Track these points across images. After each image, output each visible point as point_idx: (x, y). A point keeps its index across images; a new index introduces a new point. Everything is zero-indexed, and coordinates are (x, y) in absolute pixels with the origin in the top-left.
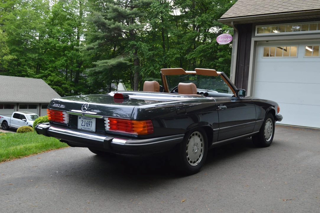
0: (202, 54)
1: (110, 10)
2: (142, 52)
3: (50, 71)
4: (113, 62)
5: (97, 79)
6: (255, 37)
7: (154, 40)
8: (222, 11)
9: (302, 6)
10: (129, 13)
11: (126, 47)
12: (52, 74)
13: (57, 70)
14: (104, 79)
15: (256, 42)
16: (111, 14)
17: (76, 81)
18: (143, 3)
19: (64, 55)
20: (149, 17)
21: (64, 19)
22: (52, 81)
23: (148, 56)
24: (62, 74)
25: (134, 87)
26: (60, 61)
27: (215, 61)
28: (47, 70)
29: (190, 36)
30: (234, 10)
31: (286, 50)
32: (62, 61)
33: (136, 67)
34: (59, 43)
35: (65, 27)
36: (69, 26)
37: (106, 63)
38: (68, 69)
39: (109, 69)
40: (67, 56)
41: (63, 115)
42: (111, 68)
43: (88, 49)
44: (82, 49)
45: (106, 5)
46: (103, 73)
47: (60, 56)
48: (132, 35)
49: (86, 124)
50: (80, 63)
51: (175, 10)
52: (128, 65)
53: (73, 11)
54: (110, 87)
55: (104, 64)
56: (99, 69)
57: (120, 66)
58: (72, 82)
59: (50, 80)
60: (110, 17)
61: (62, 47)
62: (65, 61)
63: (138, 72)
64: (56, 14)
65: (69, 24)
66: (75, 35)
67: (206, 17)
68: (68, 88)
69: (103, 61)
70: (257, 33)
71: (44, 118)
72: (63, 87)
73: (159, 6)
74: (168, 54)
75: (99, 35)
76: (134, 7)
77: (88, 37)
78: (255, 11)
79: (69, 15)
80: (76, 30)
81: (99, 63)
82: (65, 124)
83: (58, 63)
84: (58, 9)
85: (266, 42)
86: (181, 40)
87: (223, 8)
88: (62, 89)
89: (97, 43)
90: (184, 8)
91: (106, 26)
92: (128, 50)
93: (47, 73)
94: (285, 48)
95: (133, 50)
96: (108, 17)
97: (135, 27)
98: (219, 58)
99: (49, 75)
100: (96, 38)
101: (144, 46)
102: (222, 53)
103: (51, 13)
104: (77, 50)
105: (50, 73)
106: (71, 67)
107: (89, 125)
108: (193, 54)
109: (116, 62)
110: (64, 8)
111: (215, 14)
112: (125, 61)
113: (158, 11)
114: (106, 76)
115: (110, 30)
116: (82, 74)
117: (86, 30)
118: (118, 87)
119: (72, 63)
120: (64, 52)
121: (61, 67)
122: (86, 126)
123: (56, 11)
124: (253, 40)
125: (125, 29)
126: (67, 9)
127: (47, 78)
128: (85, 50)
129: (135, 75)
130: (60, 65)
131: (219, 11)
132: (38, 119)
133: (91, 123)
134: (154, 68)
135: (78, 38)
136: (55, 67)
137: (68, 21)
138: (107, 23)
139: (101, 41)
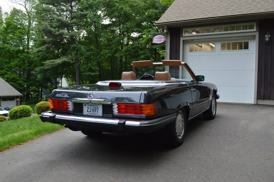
0: (128, 53)
1: (55, 20)
2: (82, 52)
3: (6, 70)
4: (58, 61)
5: (46, 75)
6: (183, 37)
7: (90, 43)
8: (142, 20)
9: (217, 14)
10: (70, 23)
11: (69, 49)
12: (8, 73)
13: (12, 69)
14: (51, 75)
15: (183, 41)
16: (56, 24)
17: (28, 78)
18: (81, 15)
19: (18, 57)
20: (86, 25)
21: (16, 28)
22: (8, 78)
23: (86, 55)
24: (16, 72)
25: (76, 80)
26: (14, 62)
27: (138, 58)
28: (3, 69)
29: (118, 39)
30: (165, 17)
31: (201, 47)
32: (16, 62)
33: (77, 64)
34: (12, 48)
35: (17, 35)
36: (20, 34)
37: (54, 62)
38: (21, 68)
39: (55, 67)
40: (20, 58)
41: (68, 103)
42: (57, 66)
43: (38, 52)
44: (33, 52)
45: (50, 17)
46: (51, 70)
47: (14, 58)
48: (72, 39)
49: (92, 111)
50: (31, 63)
51: (105, 20)
52: (71, 63)
53: (23, 22)
54: (56, 81)
55: (52, 63)
56: (48, 67)
57: (64, 64)
58: (25, 78)
59: (7, 78)
60: (55, 26)
61: (16, 51)
62: (18, 62)
63: (79, 69)
64: (8, 24)
65: (20, 32)
66: (25, 41)
67: (129, 25)
68: (22, 83)
69: (51, 61)
70: (185, 34)
71: (18, 108)
72: (18, 83)
73: (93, 17)
74: (102, 53)
75: (46, 40)
76: (74, 18)
77: (37, 42)
78: (182, 17)
79: (20, 25)
80: (26, 37)
81: (47, 62)
82: (70, 111)
83: (12, 64)
84: (10, 20)
85: (191, 41)
86: (111, 43)
87: (142, 18)
88: (17, 84)
89: (45, 47)
90: (112, 18)
91: (52, 33)
92: (71, 51)
93: (4, 72)
94: (200, 45)
95: (74, 51)
96: (54, 26)
97: (75, 33)
98: (141, 55)
99: (6, 73)
100: (44, 43)
101: (83, 48)
102: (143, 52)
103: (4, 24)
104: (28, 53)
105: (6, 72)
106: (23, 67)
107: (95, 111)
108: (121, 53)
109: (62, 61)
110: (16, 20)
111: (136, 23)
112: (69, 60)
113: (93, 21)
114: (53, 73)
115: (55, 36)
116: (32, 72)
117: (34, 37)
118: (62, 80)
119: (24, 63)
120: (17, 55)
121: (15, 66)
122: (92, 112)
123: (9, 22)
124: (182, 39)
125: (67, 35)
126: (18, 20)
127: (4, 76)
128: (35, 53)
129: (77, 71)
130: (15, 65)
131: (139, 20)
132: (13, 109)
133: (97, 109)
134: (91, 65)
135: (28, 43)
136: (11, 67)
137: (20, 30)
138: (53, 30)
139: (49, 45)
